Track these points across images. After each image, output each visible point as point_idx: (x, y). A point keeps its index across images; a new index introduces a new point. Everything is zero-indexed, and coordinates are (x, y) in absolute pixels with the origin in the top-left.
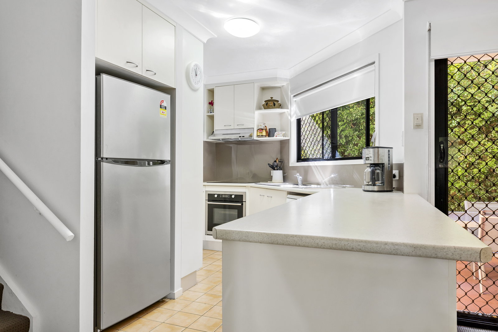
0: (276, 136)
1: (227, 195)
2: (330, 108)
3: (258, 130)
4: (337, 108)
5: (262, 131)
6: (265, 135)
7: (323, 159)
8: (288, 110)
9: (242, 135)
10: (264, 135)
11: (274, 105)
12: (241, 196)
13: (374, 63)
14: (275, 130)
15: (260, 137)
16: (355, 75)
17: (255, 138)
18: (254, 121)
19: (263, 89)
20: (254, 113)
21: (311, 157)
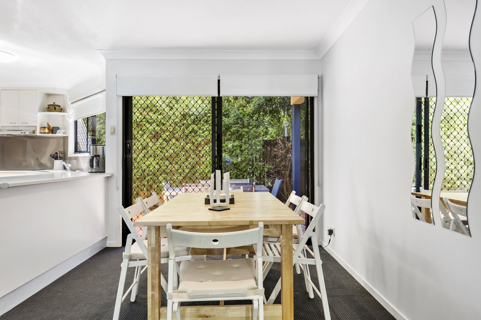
0: (58, 133)
3: (41, 127)
5: (44, 129)
8: (67, 114)
9: (23, 132)
10: (47, 132)
11: (55, 109)
14: (58, 128)
15: (42, 134)
17: (38, 134)
18: (37, 120)
19: (49, 95)
20: (37, 114)
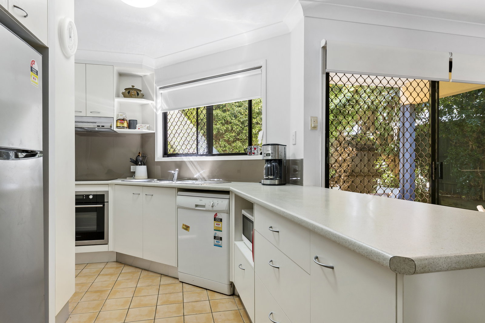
0: (139, 129)
1: (82, 196)
2: (206, 105)
3: (118, 120)
4: (213, 106)
5: (123, 122)
6: (127, 127)
7: (197, 154)
8: (154, 103)
9: (101, 125)
10: (125, 126)
11: (138, 94)
12: (103, 196)
13: (260, 67)
14: (136, 122)
15: (120, 128)
16: (239, 76)
17: (115, 129)
18: (114, 110)
19: (121, 75)
20: (114, 100)
21: (181, 152)
